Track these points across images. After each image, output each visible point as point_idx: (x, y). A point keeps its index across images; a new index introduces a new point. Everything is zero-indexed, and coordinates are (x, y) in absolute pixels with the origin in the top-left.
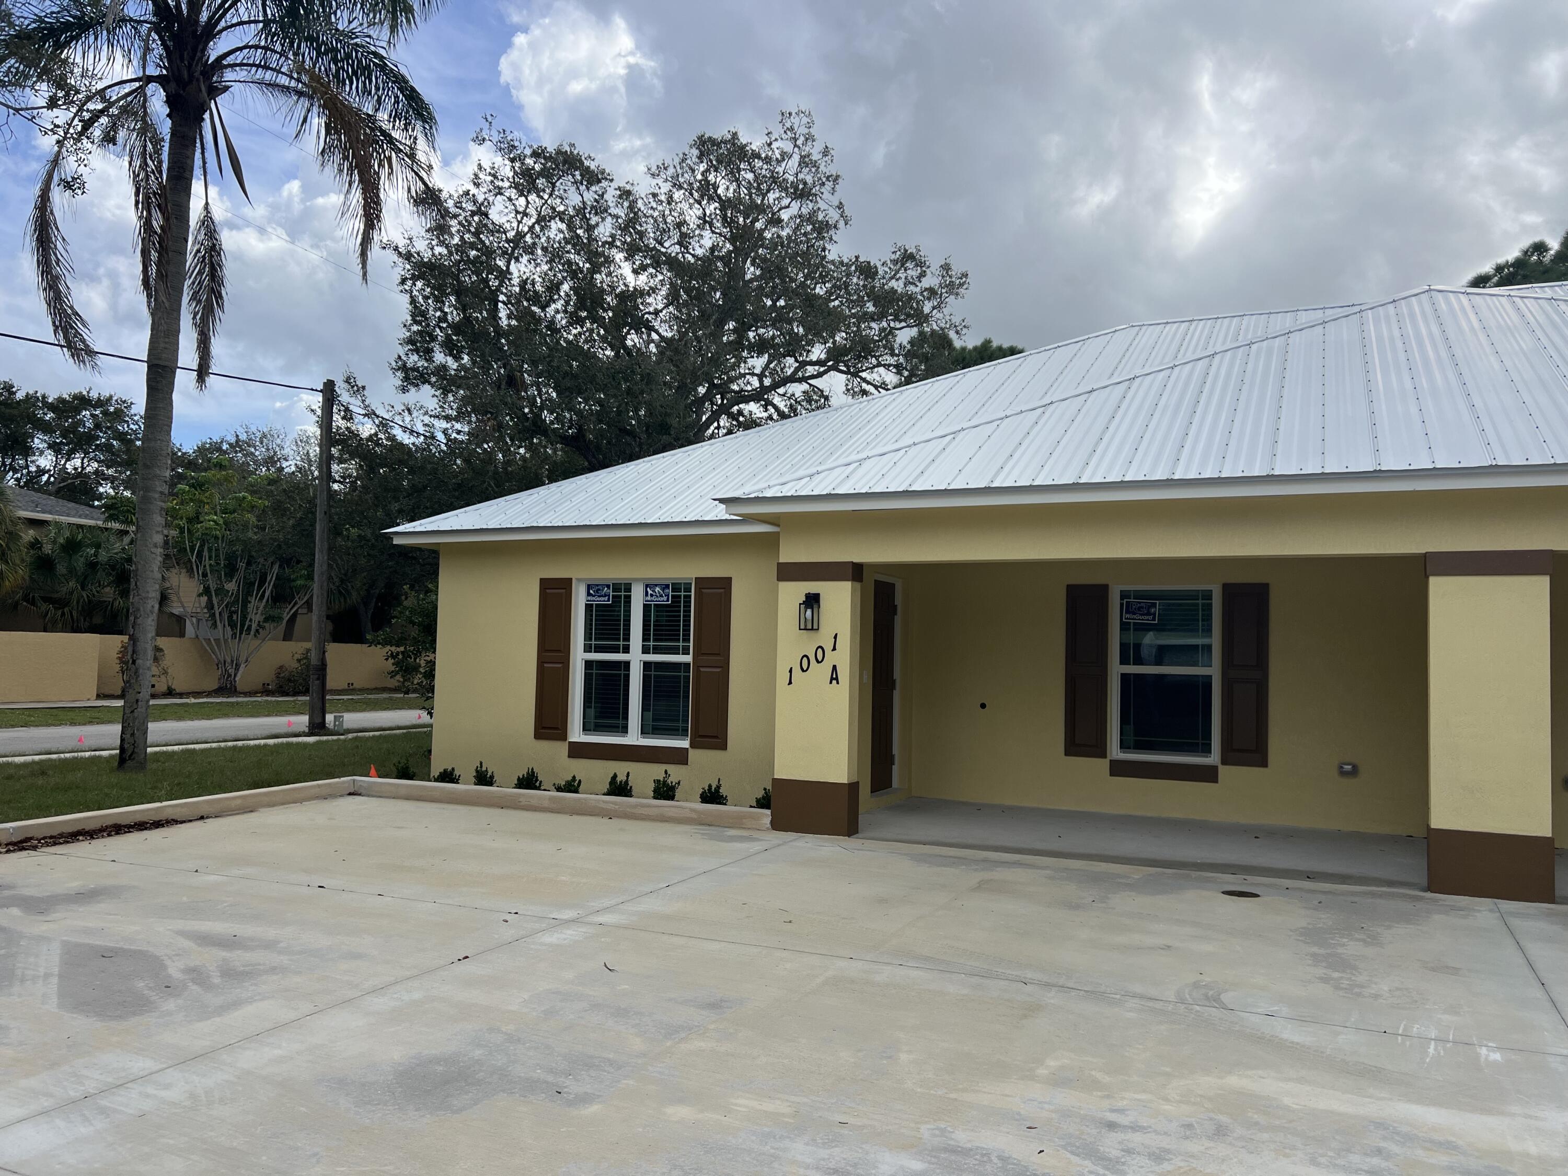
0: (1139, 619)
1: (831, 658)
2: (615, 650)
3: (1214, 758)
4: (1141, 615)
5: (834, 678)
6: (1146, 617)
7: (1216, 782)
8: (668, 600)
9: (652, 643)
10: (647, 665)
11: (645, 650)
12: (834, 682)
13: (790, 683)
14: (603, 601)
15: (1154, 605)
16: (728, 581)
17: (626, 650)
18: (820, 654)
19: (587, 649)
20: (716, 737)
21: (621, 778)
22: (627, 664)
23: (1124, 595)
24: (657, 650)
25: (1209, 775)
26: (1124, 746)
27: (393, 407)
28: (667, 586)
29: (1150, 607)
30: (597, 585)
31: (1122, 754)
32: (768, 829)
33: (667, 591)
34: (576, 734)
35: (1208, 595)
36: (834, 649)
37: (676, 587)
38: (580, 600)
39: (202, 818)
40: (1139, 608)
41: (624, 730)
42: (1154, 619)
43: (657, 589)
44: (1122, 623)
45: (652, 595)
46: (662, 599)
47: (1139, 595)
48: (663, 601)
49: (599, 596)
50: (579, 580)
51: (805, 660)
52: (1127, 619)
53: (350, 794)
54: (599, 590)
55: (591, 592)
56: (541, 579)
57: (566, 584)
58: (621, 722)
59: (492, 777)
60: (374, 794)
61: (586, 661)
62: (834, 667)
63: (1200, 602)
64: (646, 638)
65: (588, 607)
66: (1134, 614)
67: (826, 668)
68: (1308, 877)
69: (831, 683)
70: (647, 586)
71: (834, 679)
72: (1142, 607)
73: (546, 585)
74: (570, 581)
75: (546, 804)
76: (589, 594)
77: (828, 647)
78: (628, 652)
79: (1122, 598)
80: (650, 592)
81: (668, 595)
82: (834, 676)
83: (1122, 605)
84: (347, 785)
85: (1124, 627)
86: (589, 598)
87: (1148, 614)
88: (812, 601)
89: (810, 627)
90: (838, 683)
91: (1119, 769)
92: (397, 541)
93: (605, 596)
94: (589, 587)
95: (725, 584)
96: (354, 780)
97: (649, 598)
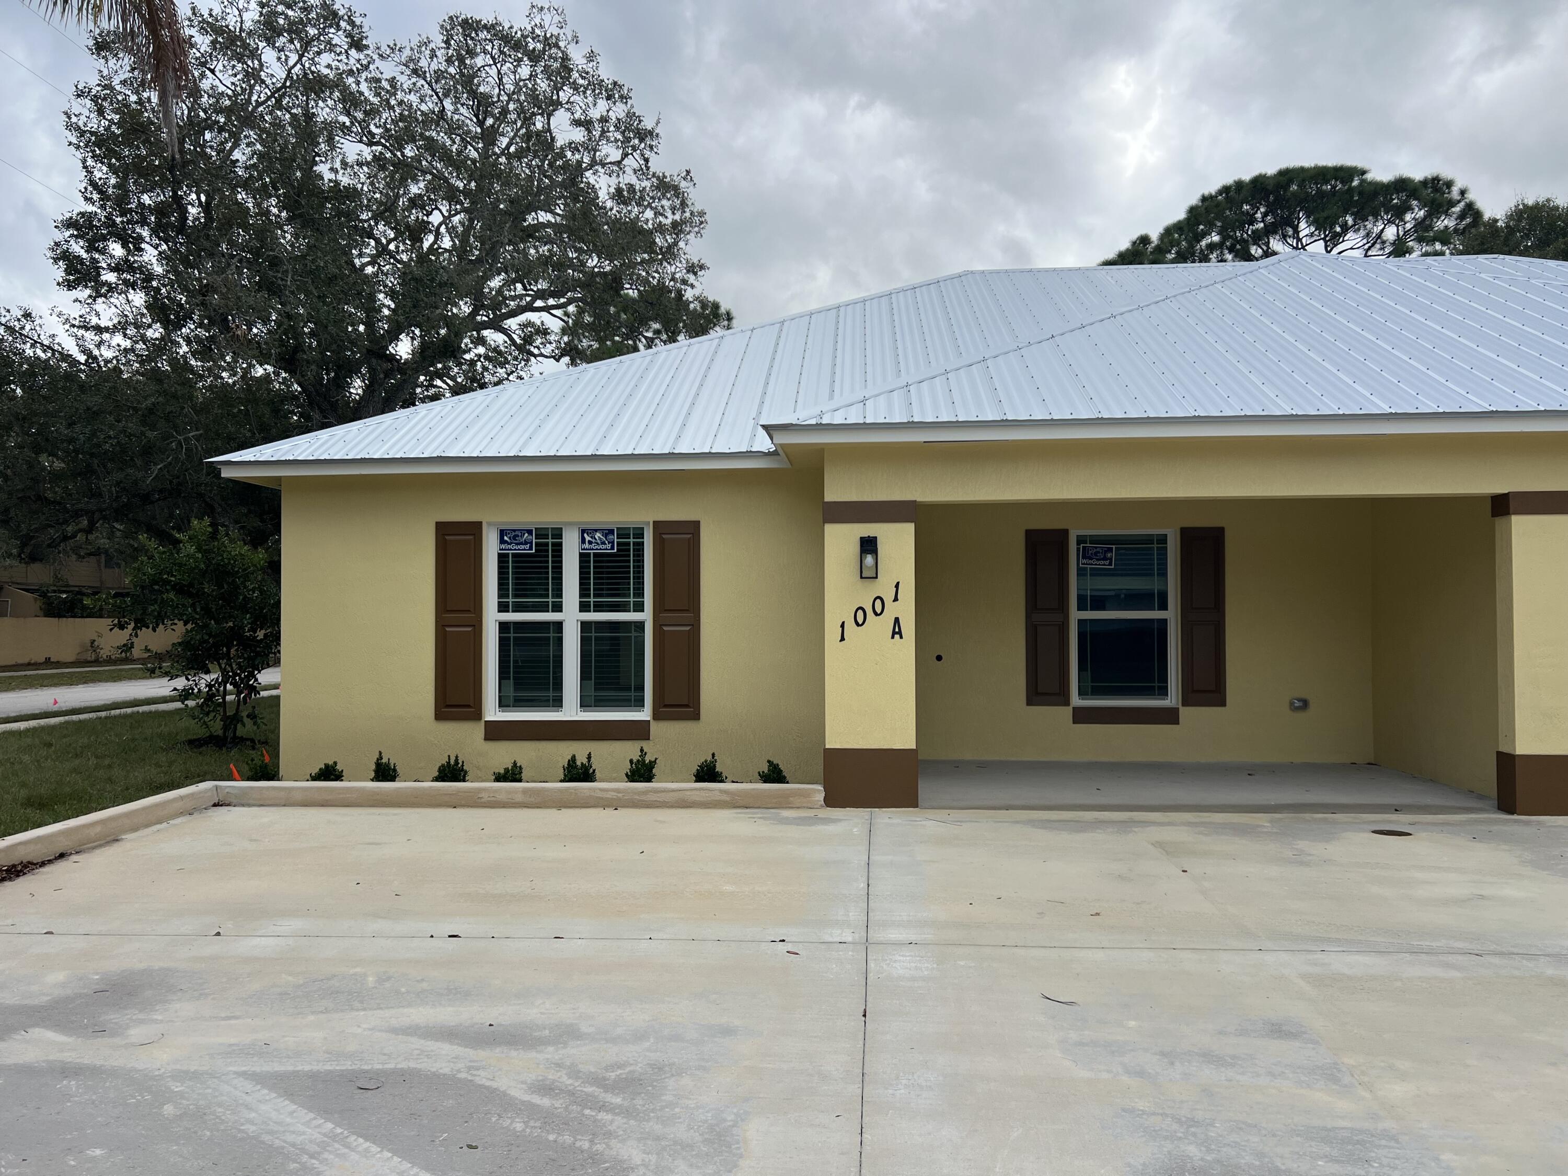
0: (1096, 564)
1: (892, 610)
2: (543, 608)
3: (1172, 700)
4: (1098, 560)
5: (897, 631)
6: (1103, 562)
7: (1178, 724)
8: (612, 548)
9: (592, 600)
10: (585, 626)
11: (584, 607)
12: (897, 636)
13: (843, 639)
14: (523, 549)
15: (1110, 550)
16: (696, 525)
17: (558, 608)
18: (879, 606)
19: (503, 608)
20: (687, 706)
21: (581, 759)
22: (559, 626)
23: (1081, 540)
24: (599, 608)
25: (1170, 717)
26: (1082, 693)
27: (8, 311)
28: (611, 532)
29: (1106, 552)
30: (514, 531)
31: (1081, 701)
32: (822, 806)
33: (611, 537)
34: (493, 712)
35: (1163, 539)
36: (896, 599)
37: (623, 533)
38: (491, 549)
39: (62, 856)
40: (1096, 554)
41: (558, 703)
42: (1110, 564)
43: (598, 535)
44: (1079, 569)
45: (590, 543)
46: (604, 547)
47: (1096, 540)
48: (606, 549)
49: (517, 544)
50: (489, 524)
51: (860, 613)
52: (1084, 564)
53: (215, 805)
54: (518, 536)
55: (506, 538)
56: (437, 524)
57: (474, 530)
58: (551, 694)
59: (395, 770)
60: (251, 802)
61: (500, 623)
62: (897, 620)
63: (1155, 546)
64: (584, 592)
65: (502, 558)
66: (1091, 559)
67: (886, 621)
68: (1396, 810)
69: (893, 637)
70: (583, 531)
71: (897, 633)
72: (1099, 552)
73: (444, 530)
74: (480, 524)
75: (519, 798)
76: (502, 541)
77: (888, 597)
78: (561, 611)
79: (1079, 543)
80: (587, 538)
81: (613, 543)
82: (897, 630)
83: (1078, 550)
84: (209, 794)
85: (1081, 572)
86: (503, 546)
87: (1105, 559)
88: (869, 545)
89: (868, 575)
90: (901, 637)
91: (1082, 716)
92: (226, 473)
93: (526, 543)
94: (502, 533)
95: (694, 528)
96: (217, 787)
97: (587, 546)
